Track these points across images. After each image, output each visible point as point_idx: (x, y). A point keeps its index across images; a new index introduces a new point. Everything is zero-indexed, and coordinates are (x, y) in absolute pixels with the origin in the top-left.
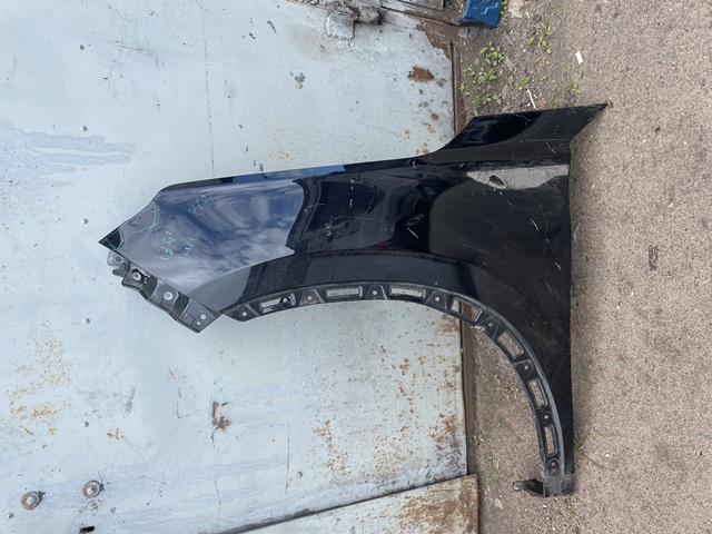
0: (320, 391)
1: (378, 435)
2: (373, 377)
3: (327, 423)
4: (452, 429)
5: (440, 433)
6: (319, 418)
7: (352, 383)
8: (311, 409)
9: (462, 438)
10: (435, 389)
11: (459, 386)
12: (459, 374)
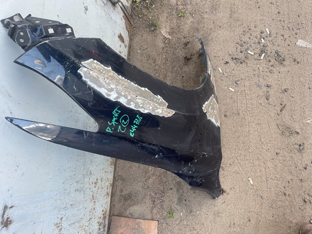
0: (62, 198)
1: (80, 224)
2: (84, 189)
3: (61, 219)
4: (104, 218)
5: (101, 221)
6: (59, 216)
7: (76, 192)
8: (56, 209)
9: (107, 222)
10: (103, 195)
11: (110, 194)
12: (111, 188)
